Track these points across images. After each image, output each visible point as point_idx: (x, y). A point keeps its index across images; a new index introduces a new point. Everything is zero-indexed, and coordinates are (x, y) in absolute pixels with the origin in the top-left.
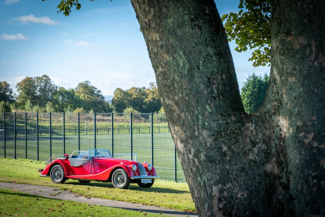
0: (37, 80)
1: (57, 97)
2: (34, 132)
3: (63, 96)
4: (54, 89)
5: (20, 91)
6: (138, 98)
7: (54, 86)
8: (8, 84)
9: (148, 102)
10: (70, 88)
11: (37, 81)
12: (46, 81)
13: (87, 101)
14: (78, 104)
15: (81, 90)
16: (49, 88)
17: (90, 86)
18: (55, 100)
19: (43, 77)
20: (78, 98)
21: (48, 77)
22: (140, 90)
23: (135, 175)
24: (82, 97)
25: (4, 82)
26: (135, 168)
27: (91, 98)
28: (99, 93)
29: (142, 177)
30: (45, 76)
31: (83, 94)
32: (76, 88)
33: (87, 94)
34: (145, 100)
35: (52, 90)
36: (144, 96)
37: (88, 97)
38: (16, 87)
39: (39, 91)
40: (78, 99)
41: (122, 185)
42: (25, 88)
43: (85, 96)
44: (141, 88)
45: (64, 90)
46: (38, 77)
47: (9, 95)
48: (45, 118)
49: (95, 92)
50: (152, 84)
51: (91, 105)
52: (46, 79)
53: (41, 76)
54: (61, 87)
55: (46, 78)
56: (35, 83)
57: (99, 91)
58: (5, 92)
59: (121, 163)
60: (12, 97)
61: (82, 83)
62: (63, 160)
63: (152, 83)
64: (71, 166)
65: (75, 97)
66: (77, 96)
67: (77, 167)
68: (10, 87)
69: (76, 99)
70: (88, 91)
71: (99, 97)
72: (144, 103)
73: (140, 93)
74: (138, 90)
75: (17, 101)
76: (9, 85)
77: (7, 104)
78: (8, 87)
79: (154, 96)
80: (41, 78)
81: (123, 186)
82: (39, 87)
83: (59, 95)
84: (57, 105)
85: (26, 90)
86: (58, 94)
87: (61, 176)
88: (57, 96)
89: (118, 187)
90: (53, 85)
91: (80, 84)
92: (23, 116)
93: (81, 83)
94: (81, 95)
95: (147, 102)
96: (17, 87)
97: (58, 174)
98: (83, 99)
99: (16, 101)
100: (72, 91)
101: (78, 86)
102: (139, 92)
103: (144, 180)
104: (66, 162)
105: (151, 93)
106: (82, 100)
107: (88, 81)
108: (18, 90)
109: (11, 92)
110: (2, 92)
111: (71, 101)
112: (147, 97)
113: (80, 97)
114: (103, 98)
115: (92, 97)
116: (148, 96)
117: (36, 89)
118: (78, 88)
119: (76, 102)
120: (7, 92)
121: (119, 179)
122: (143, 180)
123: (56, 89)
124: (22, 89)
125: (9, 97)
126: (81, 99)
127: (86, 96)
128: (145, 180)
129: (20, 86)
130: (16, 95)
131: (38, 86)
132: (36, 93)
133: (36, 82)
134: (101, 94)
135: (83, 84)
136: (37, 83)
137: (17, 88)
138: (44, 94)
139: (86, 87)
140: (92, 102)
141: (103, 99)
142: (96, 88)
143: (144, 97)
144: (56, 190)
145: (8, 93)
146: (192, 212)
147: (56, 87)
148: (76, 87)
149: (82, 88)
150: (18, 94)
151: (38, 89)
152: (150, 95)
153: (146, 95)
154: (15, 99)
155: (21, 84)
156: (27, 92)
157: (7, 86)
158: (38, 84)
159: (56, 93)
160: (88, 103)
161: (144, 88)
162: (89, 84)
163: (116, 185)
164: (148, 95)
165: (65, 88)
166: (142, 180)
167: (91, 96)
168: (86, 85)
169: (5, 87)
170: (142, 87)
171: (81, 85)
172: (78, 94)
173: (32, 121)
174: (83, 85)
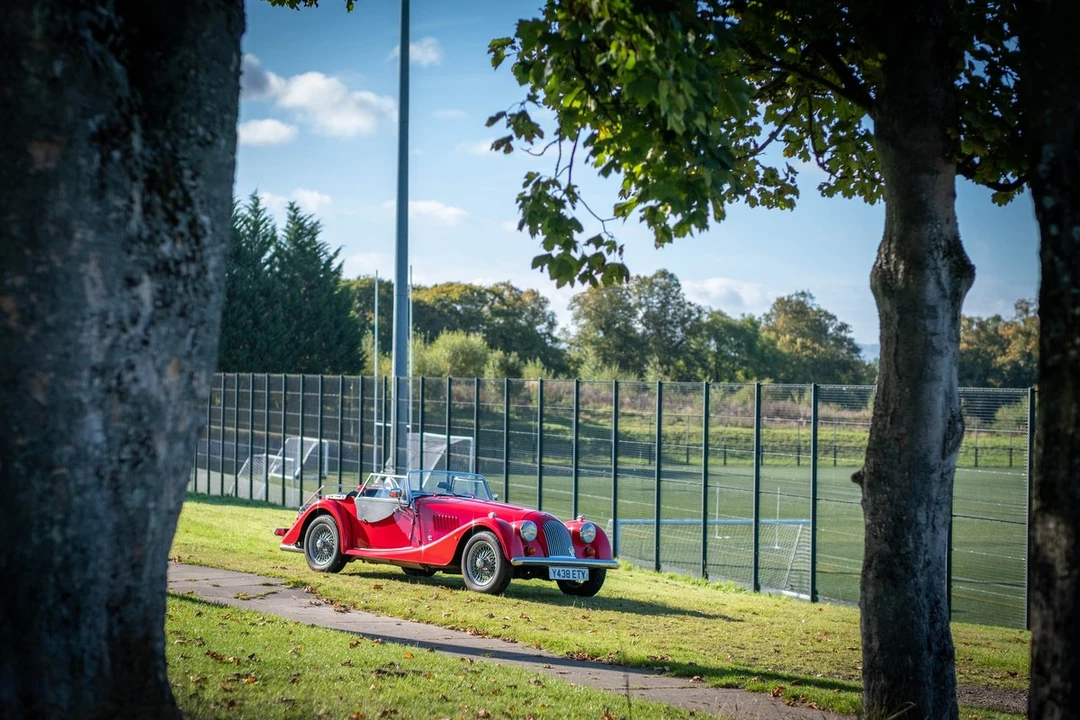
0: (637, 286)
1: (702, 344)
2: (591, 452)
3: (720, 340)
4: (693, 318)
5: (583, 321)
6: (976, 353)
7: (692, 308)
8: (543, 298)
9: (1008, 368)
10: (743, 315)
11: (639, 291)
12: (665, 289)
13: (799, 359)
14: (768, 369)
15: (780, 321)
16: (675, 314)
17: (815, 309)
18: (692, 353)
19: (655, 276)
20: (771, 347)
21: (672, 276)
22: (982, 325)
23: (527, 554)
24: (783, 344)
25: (532, 290)
26: (530, 531)
27: (814, 350)
28: (843, 333)
29: (554, 559)
30: (664, 274)
31: (788, 336)
32: (768, 317)
33: (803, 335)
34: (999, 359)
35: (684, 321)
36: (995, 345)
37: (804, 347)
38: (568, 309)
39: (641, 321)
40: (770, 352)
41: (488, 582)
42: (596, 310)
43: (793, 342)
44: (988, 319)
45: (725, 319)
46: (642, 276)
47: (544, 334)
48: (635, 408)
49: (831, 330)
50: (1024, 306)
51: (813, 374)
52: (668, 285)
53: (649, 274)
54: (715, 309)
55: (667, 280)
56: (630, 297)
57: (844, 327)
58: (531, 325)
59: (491, 515)
60: (555, 340)
61: (786, 299)
62: (340, 500)
63: (1022, 301)
64: (359, 519)
65: (759, 345)
66: (769, 340)
67: (374, 524)
68: (549, 309)
69: (763, 351)
70: (807, 326)
71: (842, 346)
72: (994, 370)
73: (983, 335)
74: (975, 327)
75: (572, 355)
76: (547, 302)
77: (511, 360)
78: (543, 308)
79: (1030, 347)
80: (651, 279)
81: (490, 584)
82: (644, 310)
83: (709, 339)
84: (699, 370)
85: (601, 318)
86: (705, 333)
87: (331, 551)
88: (701, 340)
89: (478, 588)
90: (689, 303)
91: (780, 301)
92: (564, 401)
93: (783, 299)
94: (782, 338)
95: (1004, 365)
96: (572, 309)
97: (325, 544)
98: (785, 351)
99: (568, 352)
100: (749, 325)
101: (774, 307)
102: (977, 334)
103: (561, 569)
104: (347, 506)
105: (1020, 336)
106: (784, 355)
107: (805, 291)
108: (577, 317)
109: (552, 325)
110: (522, 322)
111: (745, 359)
112: (1004, 350)
113: (779, 344)
114: (856, 350)
115: (816, 345)
116: (1007, 347)
117: (635, 315)
118: (772, 314)
119: (763, 360)
120: (538, 323)
121: (479, 562)
122: (557, 569)
123: (697, 315)
124: (587, 315)
125: (545, 339)
126: (780, 352)
127: (799, 340)
128: (566, 569)
129: (582, 305)
130: (568, 333)
131: (640, 305)
132: (634, 331)
133: (635, 294)
134: (849, 335)
135: (789, 301)
136: (636, 298)
137: (571, 312)
138: (659, 331)
139: (797, 312)
140: (816, 362)
141: (856, 353)
142: (834, 317)
143: (996, 348)
144: (268, 585)
145: (541, 328)
146: (585, 659)
147: (700, 312)
148: (768, 312)
149: (786, 314)
150: (574, 330)
151: (640, 314)
152: (1014, 342)
153: (1003, 344)
154: (563, 346)
155: (586, 300)
156: (604, 326)
157: (540, 304)
158: (640, 298)
159: (695, 330)
160: (805, 365)
161: (997, 319)
162: (809, 302)
163: (473, 582)
164: (1009, 342)
165: (728, 314)
166: (551, 569)
167: (813, 342)
168: (802, 305)
169: (533, 308)
170: (991, 315)
171: (782, 305)
172: (773, 336)
173: (588, 417)
174: (791, 307)
